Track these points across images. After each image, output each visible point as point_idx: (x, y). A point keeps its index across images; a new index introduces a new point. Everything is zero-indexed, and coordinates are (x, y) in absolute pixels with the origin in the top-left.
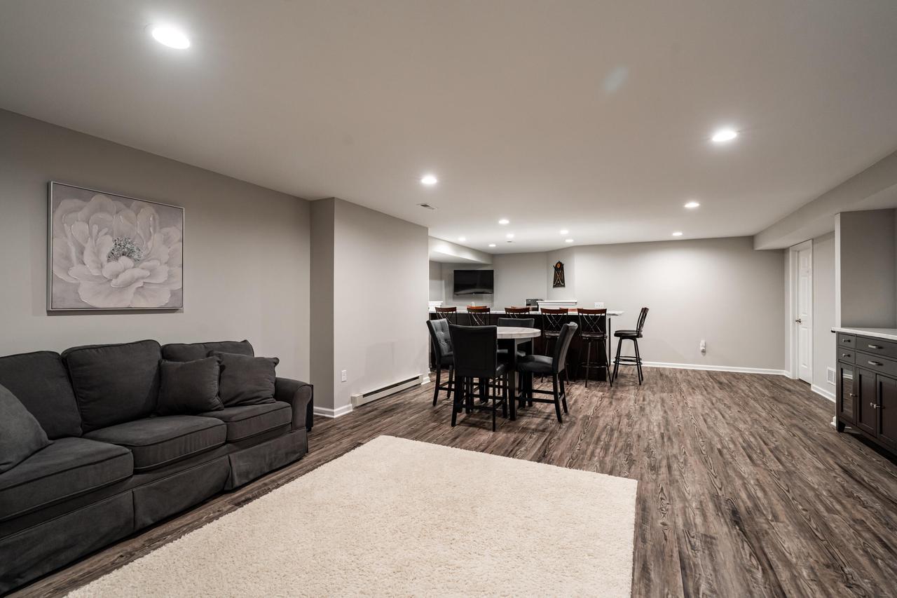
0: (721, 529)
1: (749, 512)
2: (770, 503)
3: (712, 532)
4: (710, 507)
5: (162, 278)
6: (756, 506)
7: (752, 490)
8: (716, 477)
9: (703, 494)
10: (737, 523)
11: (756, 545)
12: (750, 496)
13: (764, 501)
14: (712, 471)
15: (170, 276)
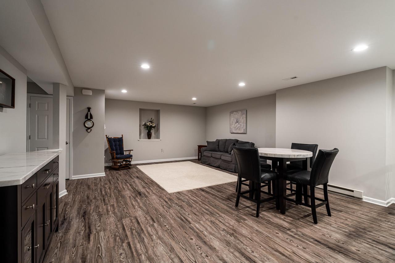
0: (142, 190)
1: (137, 196)
2: (131, 200)
3: (144, 189)
4: (147, 194)
5: (242, 127)
6: (135, 198)
7: (136, 203)
8: (149, 204)
9: (150, 196)
10: (139, 193)
11: (135, 190)
12: (137, 201)
13: (133, 201)
14: (151, 206)
15: (243, 126)
